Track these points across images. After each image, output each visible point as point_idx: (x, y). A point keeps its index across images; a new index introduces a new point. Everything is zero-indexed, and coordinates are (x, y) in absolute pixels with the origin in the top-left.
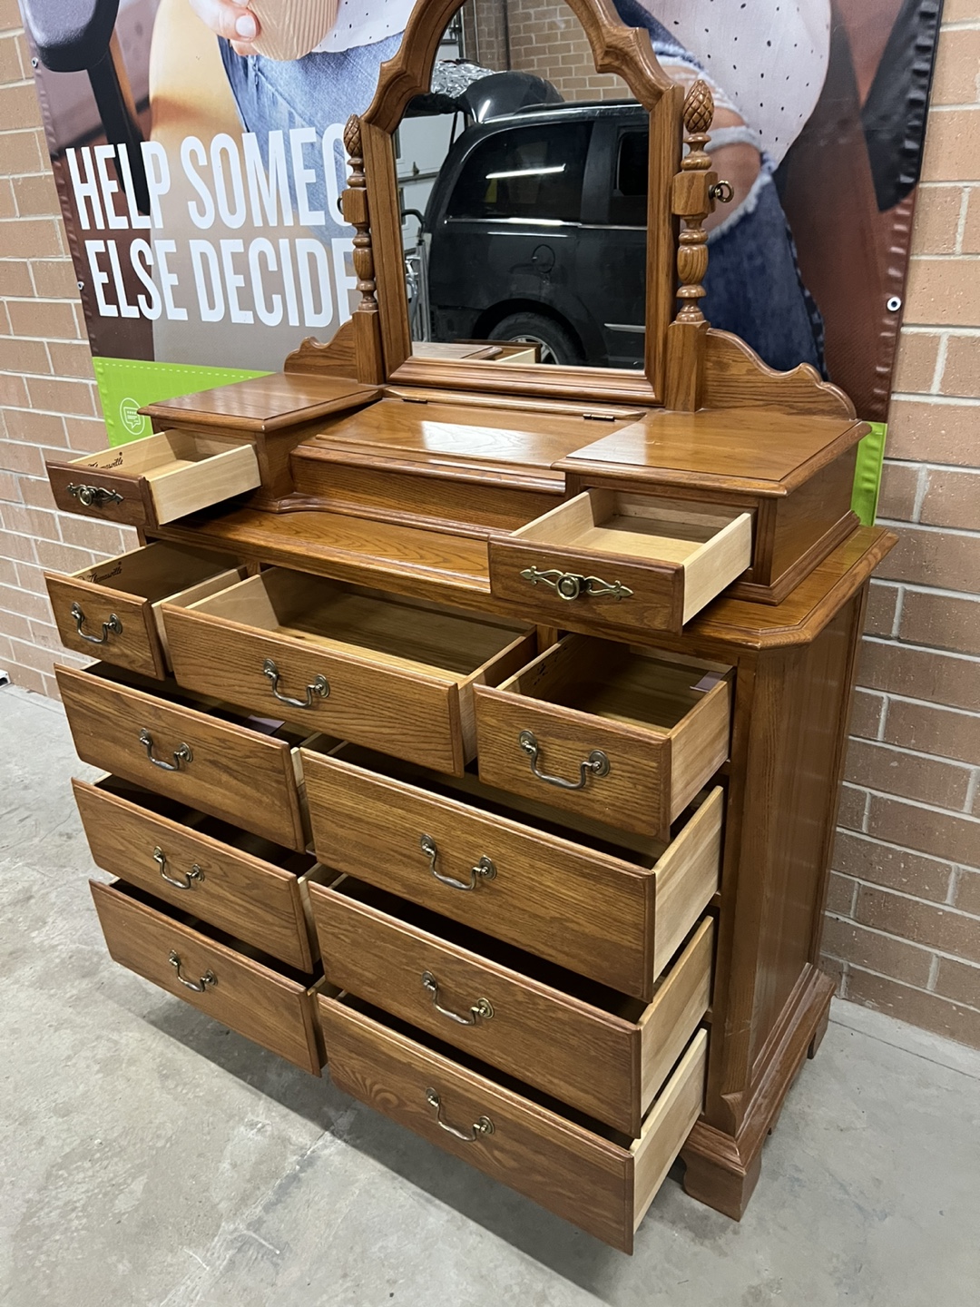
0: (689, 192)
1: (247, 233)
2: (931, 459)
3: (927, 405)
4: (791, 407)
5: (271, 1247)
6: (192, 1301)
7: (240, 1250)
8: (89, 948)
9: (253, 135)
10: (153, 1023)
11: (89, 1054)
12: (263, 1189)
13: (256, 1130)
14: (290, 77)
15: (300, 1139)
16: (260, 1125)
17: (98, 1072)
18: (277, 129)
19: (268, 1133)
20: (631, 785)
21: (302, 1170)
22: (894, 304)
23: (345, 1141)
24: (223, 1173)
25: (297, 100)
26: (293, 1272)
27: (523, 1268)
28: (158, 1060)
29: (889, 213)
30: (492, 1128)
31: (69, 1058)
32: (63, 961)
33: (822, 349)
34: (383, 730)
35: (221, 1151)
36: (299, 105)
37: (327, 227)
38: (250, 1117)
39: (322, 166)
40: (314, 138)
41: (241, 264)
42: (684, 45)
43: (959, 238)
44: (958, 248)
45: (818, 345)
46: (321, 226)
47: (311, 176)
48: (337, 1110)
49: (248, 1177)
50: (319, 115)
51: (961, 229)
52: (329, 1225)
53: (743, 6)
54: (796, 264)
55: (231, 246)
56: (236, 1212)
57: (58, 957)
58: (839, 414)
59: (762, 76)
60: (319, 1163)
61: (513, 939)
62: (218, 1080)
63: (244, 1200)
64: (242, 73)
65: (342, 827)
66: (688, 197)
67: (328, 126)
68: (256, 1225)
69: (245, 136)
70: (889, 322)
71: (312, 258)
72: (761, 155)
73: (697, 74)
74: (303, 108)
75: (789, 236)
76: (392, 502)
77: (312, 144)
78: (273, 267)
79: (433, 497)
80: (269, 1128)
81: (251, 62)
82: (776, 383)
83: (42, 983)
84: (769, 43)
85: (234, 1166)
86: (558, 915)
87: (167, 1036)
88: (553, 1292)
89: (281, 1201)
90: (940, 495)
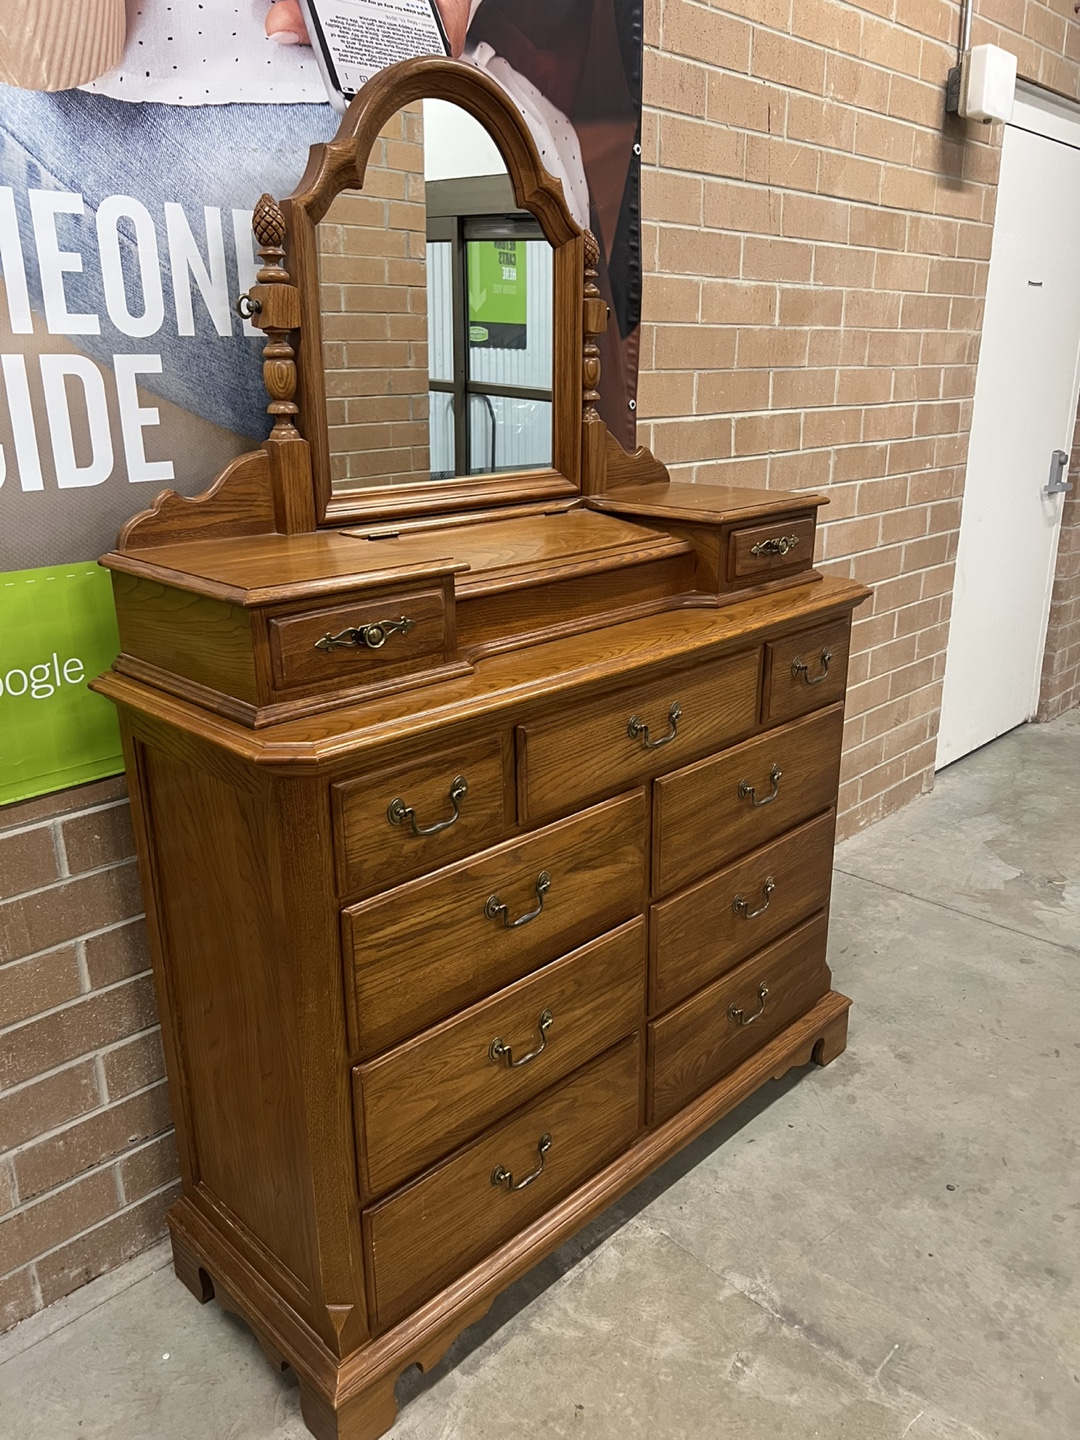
5: (892, 1352)
6: (960, 1426)
7: (897, 1382)
12: (823, 1360)
13: (745, 1369)
14: (33, 113)
16: (739, 1364)
19: (750, 1355)
21: (800, 1323)
24: (805, 1401)
25: (45, 149)
26: (917, 1332)
35: (773, 1404)
36: (50, 156)
37: (103, 339)
38: (726, 1375)
47: (74, 262)
48: (722, 1287)
49: (809, 1375)
52: (864, 1300)
56: (851, 1386)
60: (792, 1306)
63: (836, 1377)
67: (107, 196)
68: (868, 1367)
71: (73, 385)
74: (56, 162)
77: (76, 218)
80: (743, 1355)
85: (793, 1390)
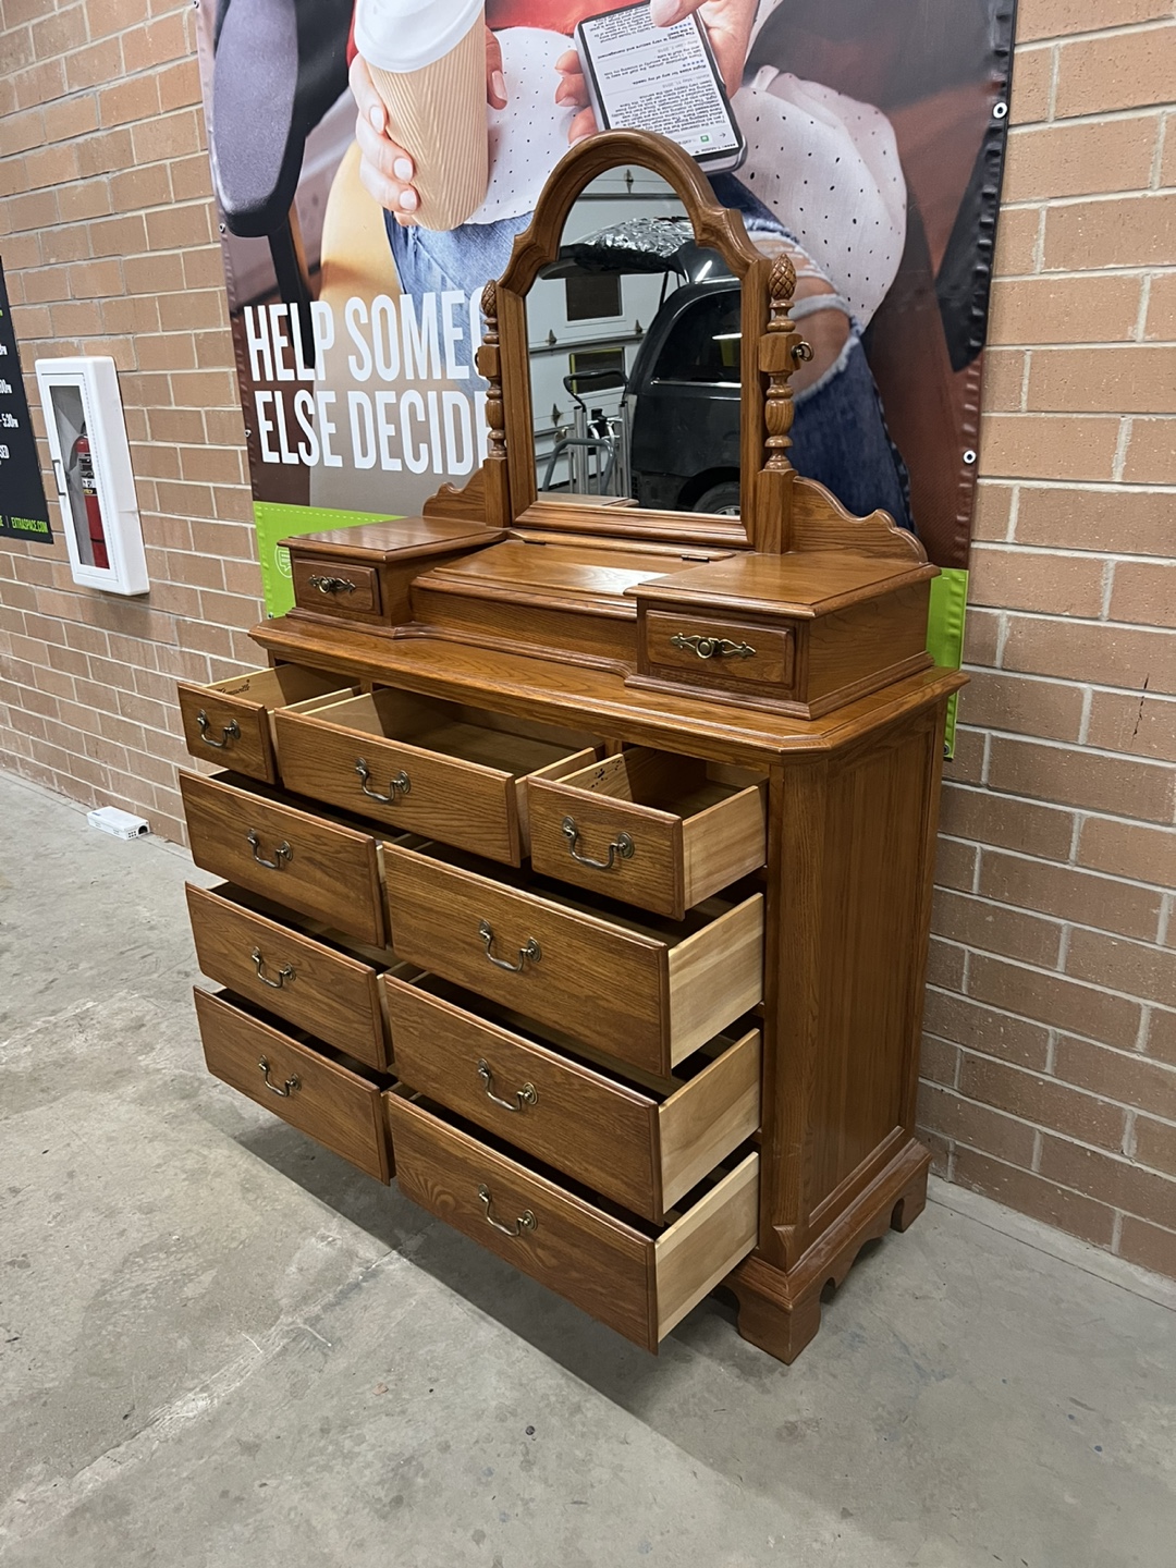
0: (773, 351)
1: (400, 386)
2: (1010, 605)
3: (1003, 552)
4: (869, 551)
5: (323, 1340)
6: (242, 1377)
7: (294, 1340)
8: (192, 1074)
9: (409, 296)
10: (242, 1143)
11: (178, 1164)
12: (324, 1291)
13: (326, 1242)
14: (444, 245)
15: (367, 1254)
17: (184, 1180)
18: (431, 291)
19: (337, 1246)
20: (651, 865)
21: (365, 1280)
22: (970, 457)
23: (410, 1260)
24: (288, 1275)
25: (449, 266)
26: (339, 1363)
27: (563, 1382)
28: (243, 1175)
29: (960, 374)
30: (536, 1223)
31: (159, 1166)
32: (165, 1084)
33: (908, 499)
34: (453, 823)
35: (290, 1257)
36: (451, 270)
37: (470, 381)
38: (322, 1231)
39: (469, 325)
40: (462, 300)
41: (392, 414)
42: (782, 221)
43: (1024, 397)
44: (1024, 406)
45: (906, 494)
46: (465, 380)
47: (459, 334)
48: (407, 1232)
49: (311, 1281)
50: (468, 279)
51: (1025, 389)
52: (382, 1328)
53: (832, 188)
54: (883, 420)
55: (385, 397)
56: (296, 1308)
57: (160, 1079)
58: (910, 557)
59: (849, 249)
60: (382, 1276)
61: (555, 1022)
62: (297, 1197)
63: (306, 1299)
64: (402, 241)
65: (415, 918)
66: (772, 356)
67: (471, 289)
68: (314, 1321)
69: (402, 297)
70: (966, 473)
71: (456, 409)
72: (850, 319)
73: (794, 247)
74: (454, 273)
75: (876, 393)
76: (495, 630)
77: (461, 305)
78: (421, 417)
79: (531, 625)
80: (339, 1242)
81: (411, 231)
82: (853, 527)
83: (141, 1101)
84: (855, 221)
85: (301, 1270)
86: (591, 994)
87: (254, 1156)
88: (588, 1405)
89: (340, 1304)
90: (1020, 641)
